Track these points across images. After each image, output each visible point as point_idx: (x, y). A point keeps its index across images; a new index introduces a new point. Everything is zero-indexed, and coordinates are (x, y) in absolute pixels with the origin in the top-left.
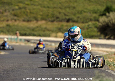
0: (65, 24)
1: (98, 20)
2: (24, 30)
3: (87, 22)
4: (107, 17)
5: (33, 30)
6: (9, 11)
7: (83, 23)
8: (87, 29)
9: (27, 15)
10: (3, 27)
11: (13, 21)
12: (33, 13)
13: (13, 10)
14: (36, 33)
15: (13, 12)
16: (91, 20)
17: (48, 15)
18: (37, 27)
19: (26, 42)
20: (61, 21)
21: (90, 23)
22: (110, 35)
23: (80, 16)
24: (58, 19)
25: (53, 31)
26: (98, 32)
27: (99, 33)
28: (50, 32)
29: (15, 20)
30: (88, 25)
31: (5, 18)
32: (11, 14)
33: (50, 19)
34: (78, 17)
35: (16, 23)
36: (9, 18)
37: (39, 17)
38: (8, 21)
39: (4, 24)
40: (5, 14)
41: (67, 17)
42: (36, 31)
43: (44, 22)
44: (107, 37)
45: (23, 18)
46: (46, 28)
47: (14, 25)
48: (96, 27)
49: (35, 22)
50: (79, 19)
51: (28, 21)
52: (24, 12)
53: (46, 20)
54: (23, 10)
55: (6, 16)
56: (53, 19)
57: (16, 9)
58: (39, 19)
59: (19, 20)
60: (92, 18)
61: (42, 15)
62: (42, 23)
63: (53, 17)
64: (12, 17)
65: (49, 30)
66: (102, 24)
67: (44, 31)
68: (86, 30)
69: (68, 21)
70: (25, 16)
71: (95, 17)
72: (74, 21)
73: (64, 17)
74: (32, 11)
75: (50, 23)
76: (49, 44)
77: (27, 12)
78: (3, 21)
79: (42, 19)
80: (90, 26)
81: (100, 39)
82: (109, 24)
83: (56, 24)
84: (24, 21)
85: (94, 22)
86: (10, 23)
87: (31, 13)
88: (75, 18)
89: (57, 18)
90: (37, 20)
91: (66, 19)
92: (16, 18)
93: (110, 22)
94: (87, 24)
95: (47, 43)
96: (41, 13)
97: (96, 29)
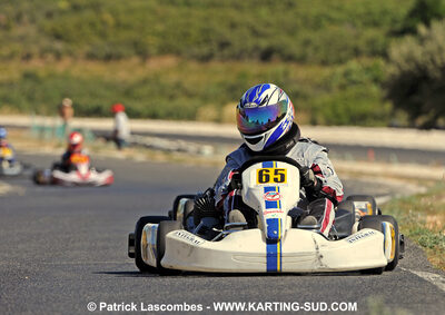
0: (253, 67)
1: (385, 55)
2: (93, 95)
3: (341, 62)
4: (422, 41)
5: (128, 92)
6: (33, 21)
7: (324, 63)
8: (342, 87)
9: (103, 35)
10: (10, 84)
11: (50, 57)
12: (127, 27)
13: (49, 15)
14: (138, 106)
15: (49, 24)
16: (357, 53)
17: (186, 35)
18: (145, 82)
19: (100, 142)
20: (238, 57)
21: (353, 65)
22: (432, 114)
23: (315, 37)
24: (226, 52)
25: (206, 99)
26: (384, 100)
27: (388, 106)
28: (196, 102)
29: (58, 56)
30: (347, 74)
31: (17, 47)
32: (41, 30)
33: (196, 51)
34: (307, 43)
35: (61, 67)
36: (35, 49)
37: (152, 42)
38: (28, 57)
39: (13, 71)
40: (18, 31)
41: (264, 44)
42: (139, 98)
43: (170, 61)
44: (421, 121)
45: (87, 48)
46: (178, 85)
47: (52, 76)
48: (376, 80)
49: (135, 60)
50: (310, 51)
51: (108, 58)
52: (92, 25)
53: (178, 53)
54: (88, 15)
55: (22, 39)
56: (205, 50)
57: (62, 12)
58: (153, 50)
59: (70, 54)
60: (361, 44)
61: (163, 35)
62: (163, 67)
63: (207, 41)
64: (45, 42)
65: (190, 95)
66: (399, 66)
67: (172, 98)
68: (337, 94)
69: (266, 56)
70: (97, 41)
71: (371, 42)
72: (289, 58)
73: (251, 42)
74: (124, 19)
75: (193, 66)
76: (192, 147)
77: (104, 23)
78: (11, 56)
79: (165, 50)
80: (354, 77)
81: (391, 126)
82: (431, 67)
83: (220, 71)
84: (91, 57)
85: (367, 61)
86: (36, 65)
87: (118, 25)
88: (294, 47)
89: (224, 45)
90: (143, 54)
91: (256, 48)
92: (59, 46)
93: (433, 61)
94: (340, 70)
95: (183, 144)
96: (160, 27)
97: (375, 90)
